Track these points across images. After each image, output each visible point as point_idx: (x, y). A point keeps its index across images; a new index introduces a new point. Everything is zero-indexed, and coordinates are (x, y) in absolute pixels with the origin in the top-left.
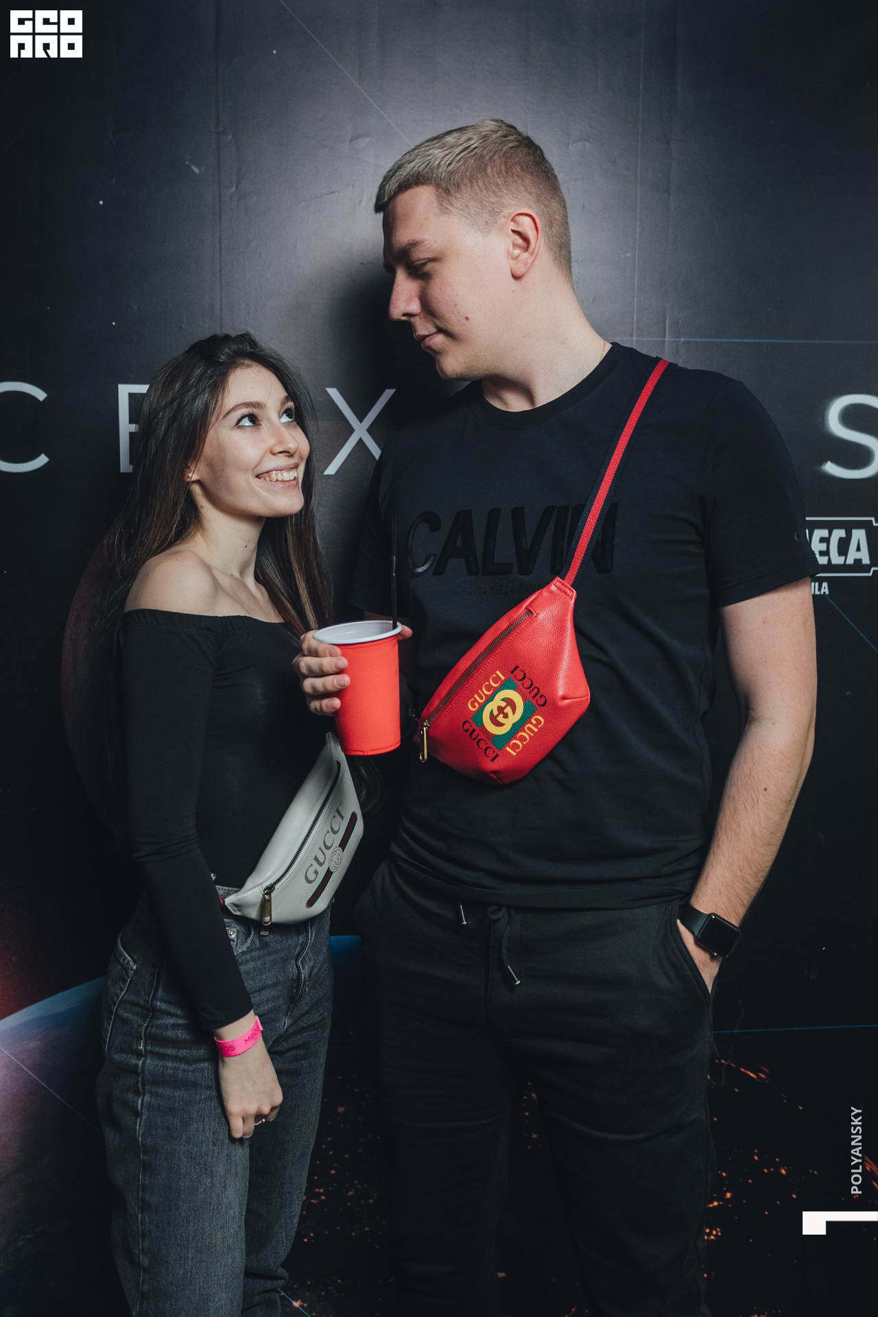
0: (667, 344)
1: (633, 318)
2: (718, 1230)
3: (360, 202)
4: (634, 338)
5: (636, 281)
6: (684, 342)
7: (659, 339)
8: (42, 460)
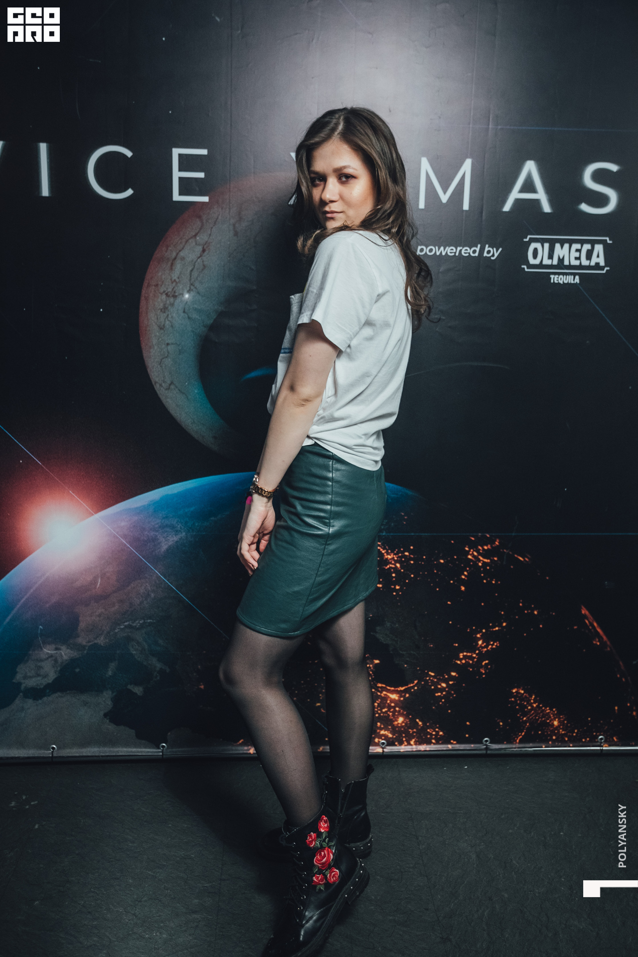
0: (490, 129)
1: (470, 114)
2: (498, 642)
3: (312, 41)
4: (471, 126)
5: (473, 90)
6: (500, 129)
7: (485, 128)
8: (130, 192)
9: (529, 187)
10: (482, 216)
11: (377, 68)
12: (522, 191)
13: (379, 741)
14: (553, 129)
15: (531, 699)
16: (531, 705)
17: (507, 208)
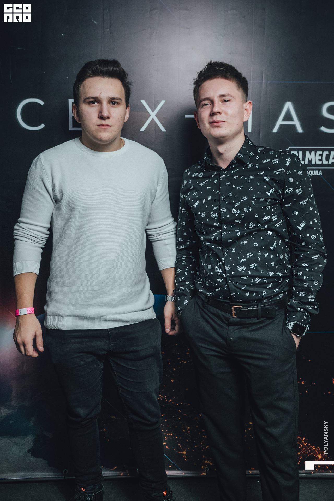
0: (263, 83)
1: (251, 74)
3: (153, 34)
5: (252, 60)
6: (269, 83)
7: (260, 82)
8: (43, 126)
9: (288, 117)
10: (260, 136)
11: (193, 49)
12: (284, 120)
13: (204, 468)
14: (302, 82)
15: (303, 440)
16: (302, 444)
17: (275, 130)
